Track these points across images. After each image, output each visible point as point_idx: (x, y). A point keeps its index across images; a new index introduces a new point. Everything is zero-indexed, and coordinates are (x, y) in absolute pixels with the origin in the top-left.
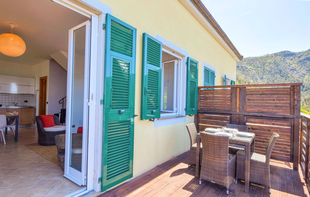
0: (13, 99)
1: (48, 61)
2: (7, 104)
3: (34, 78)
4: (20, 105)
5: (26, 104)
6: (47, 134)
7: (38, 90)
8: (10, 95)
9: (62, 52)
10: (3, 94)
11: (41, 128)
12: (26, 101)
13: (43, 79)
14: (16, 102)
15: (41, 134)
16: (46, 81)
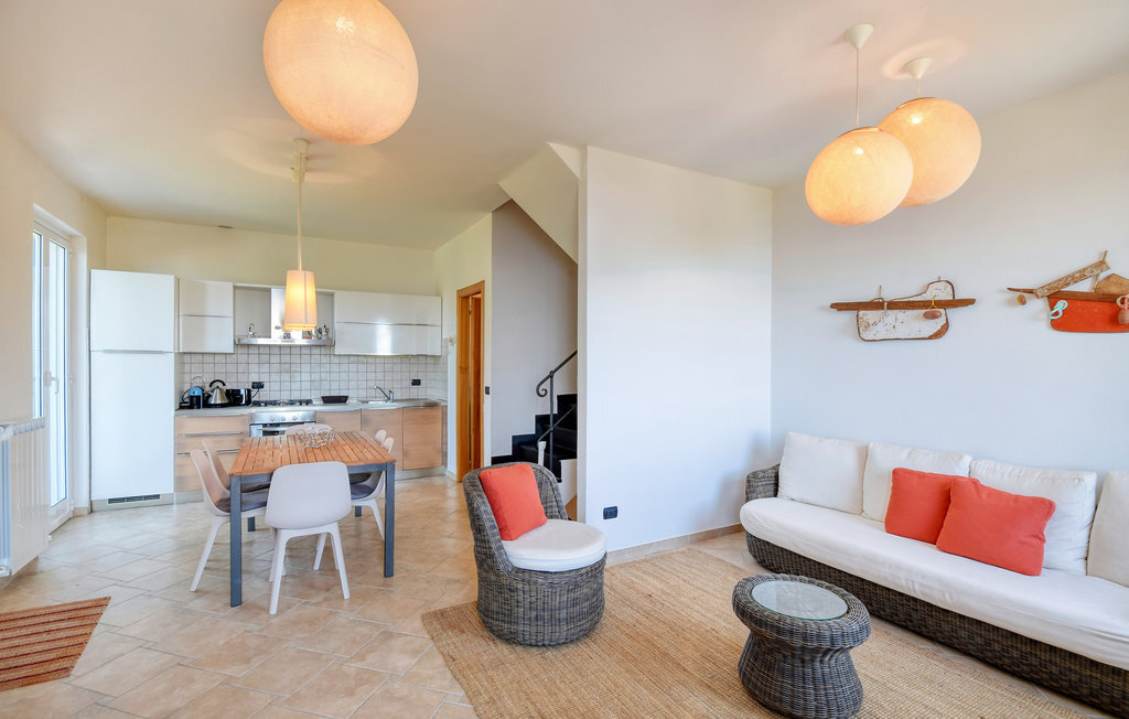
0: (380, 376)
1: (485, 222)
2: (363, 394)
3: (438, 294)
4: (398, 395)
5: (416, 392)
6: (520, 586)
7: (451, 340)
8: (369, 360)
9: (554, 146)
10: (352, 359)
11: (493, 546)
12: (416, 382)
13: (467, 297)
14: (388, 386)
15: (493, 578)
16: (478, 303)
